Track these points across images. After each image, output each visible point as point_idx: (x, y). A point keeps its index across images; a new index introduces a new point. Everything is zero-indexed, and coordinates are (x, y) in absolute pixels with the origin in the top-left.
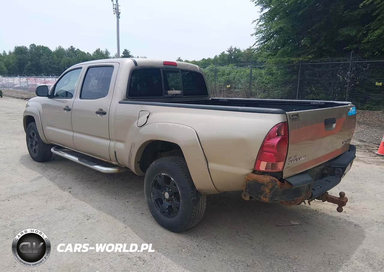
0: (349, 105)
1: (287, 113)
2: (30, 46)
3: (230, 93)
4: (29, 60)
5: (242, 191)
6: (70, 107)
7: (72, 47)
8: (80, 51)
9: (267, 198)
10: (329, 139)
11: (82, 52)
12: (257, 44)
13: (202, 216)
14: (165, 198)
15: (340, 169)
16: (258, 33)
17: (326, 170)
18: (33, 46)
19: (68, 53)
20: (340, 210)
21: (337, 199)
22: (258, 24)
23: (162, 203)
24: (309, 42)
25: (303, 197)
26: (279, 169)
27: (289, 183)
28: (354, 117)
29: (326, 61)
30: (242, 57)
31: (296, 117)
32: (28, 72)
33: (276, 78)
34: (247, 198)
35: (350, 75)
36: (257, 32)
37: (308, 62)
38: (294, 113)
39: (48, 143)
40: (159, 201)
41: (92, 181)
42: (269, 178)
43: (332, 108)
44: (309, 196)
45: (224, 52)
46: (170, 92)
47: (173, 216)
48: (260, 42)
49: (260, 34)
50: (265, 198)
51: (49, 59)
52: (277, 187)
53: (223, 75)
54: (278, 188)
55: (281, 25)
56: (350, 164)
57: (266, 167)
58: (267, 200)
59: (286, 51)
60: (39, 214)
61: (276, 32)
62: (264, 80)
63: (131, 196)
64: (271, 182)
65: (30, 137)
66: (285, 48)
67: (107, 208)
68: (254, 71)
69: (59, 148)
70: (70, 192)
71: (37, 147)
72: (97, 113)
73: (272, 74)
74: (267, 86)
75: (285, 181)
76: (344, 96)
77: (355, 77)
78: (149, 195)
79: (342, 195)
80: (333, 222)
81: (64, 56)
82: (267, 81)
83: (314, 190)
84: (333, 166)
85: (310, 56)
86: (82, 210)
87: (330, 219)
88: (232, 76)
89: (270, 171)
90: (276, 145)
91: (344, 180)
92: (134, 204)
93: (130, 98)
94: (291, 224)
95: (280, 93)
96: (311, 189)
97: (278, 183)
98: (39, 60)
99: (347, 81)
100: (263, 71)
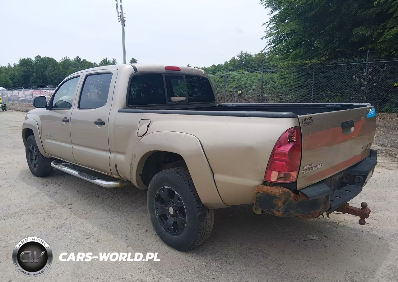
0: (368, 107)
1: (298, 116)
2: (35, 58)
3: (241, 99)
4: (34, 72)
5: (253, 204)
6: (69, 118)
7: (78, 57)
8: (87, 61)
9: (281, 212)
10: (347, 144)
11: (88, 62)
12: (268, 47)
13: (210, 233)
14: (169, 214)
15: (360, 177)
16: (269, 37)
17: (345, 179)
18: (38, 57)
19: (74, 64)
20: (362, 222)
21: (359, 210)
22: (268, 26)
23: (166, 219)
24: (322, 44)
25: (320, 210)
26: (292, 180)
27: (305, 195)
28: (373, 119)
29: (341, 62)
30: (254, 62)
31: (309, 121)
32: (33, 84)
33: (289, 82)
34: (259, 212)
35: (367, 76)
36: (267, 35)
37: (322, 64)
38: (307, 116)
39: (48, 157)
40: (164, 217)
41: (94, 197)
42: (282, 190)
43: (349, 110)
44: (328, 208)
45: (234, 58)
46: (173, 99)
47: (179, 233)
48: (271, 45)
49: (271, 37)
50: (278, 211)
51: (54, 71)
52: (291, 199)
53: (234, 81)
54: (292, 201)
55: (292, 27)
56: (371, 172)
57: (278, 177)
58: (280, 215)
59: (298, 54)
60: (35, 234)
61: (288, 35)
62: (276, 85)
63: (134, 211)
64: (284, 195)
65: (30, 151)
66: (298, 51)
67: (109, 225)
68: (265, 76)
69: (59, 162)
70: (70, 208)
71: (37, 162)
72: (96, 123)
73: (284, 78)
74: (280, 91)
75: (299, 192)
76: (362, 99)
77: (372, 78)
78: (152, 210)
79: (364, 205)
80: (355, 235)
81: (70, 67)
82: (279, 86)
83: (333, 201)
84: (353, 174)
85: (324, 58)
86: (82, 229)
87: (352, 231)
88: (243, 81)
89: (282, 181)
90: (287, 152)
91: (366, 189)
92: (138, 220)
93: (130, 106)
94: (309, 239)
95: (294, 98)
96: (329, 200)
97: (292, 195)
98: (44, 72)
99: (364, 83)
100: (275, 76)
